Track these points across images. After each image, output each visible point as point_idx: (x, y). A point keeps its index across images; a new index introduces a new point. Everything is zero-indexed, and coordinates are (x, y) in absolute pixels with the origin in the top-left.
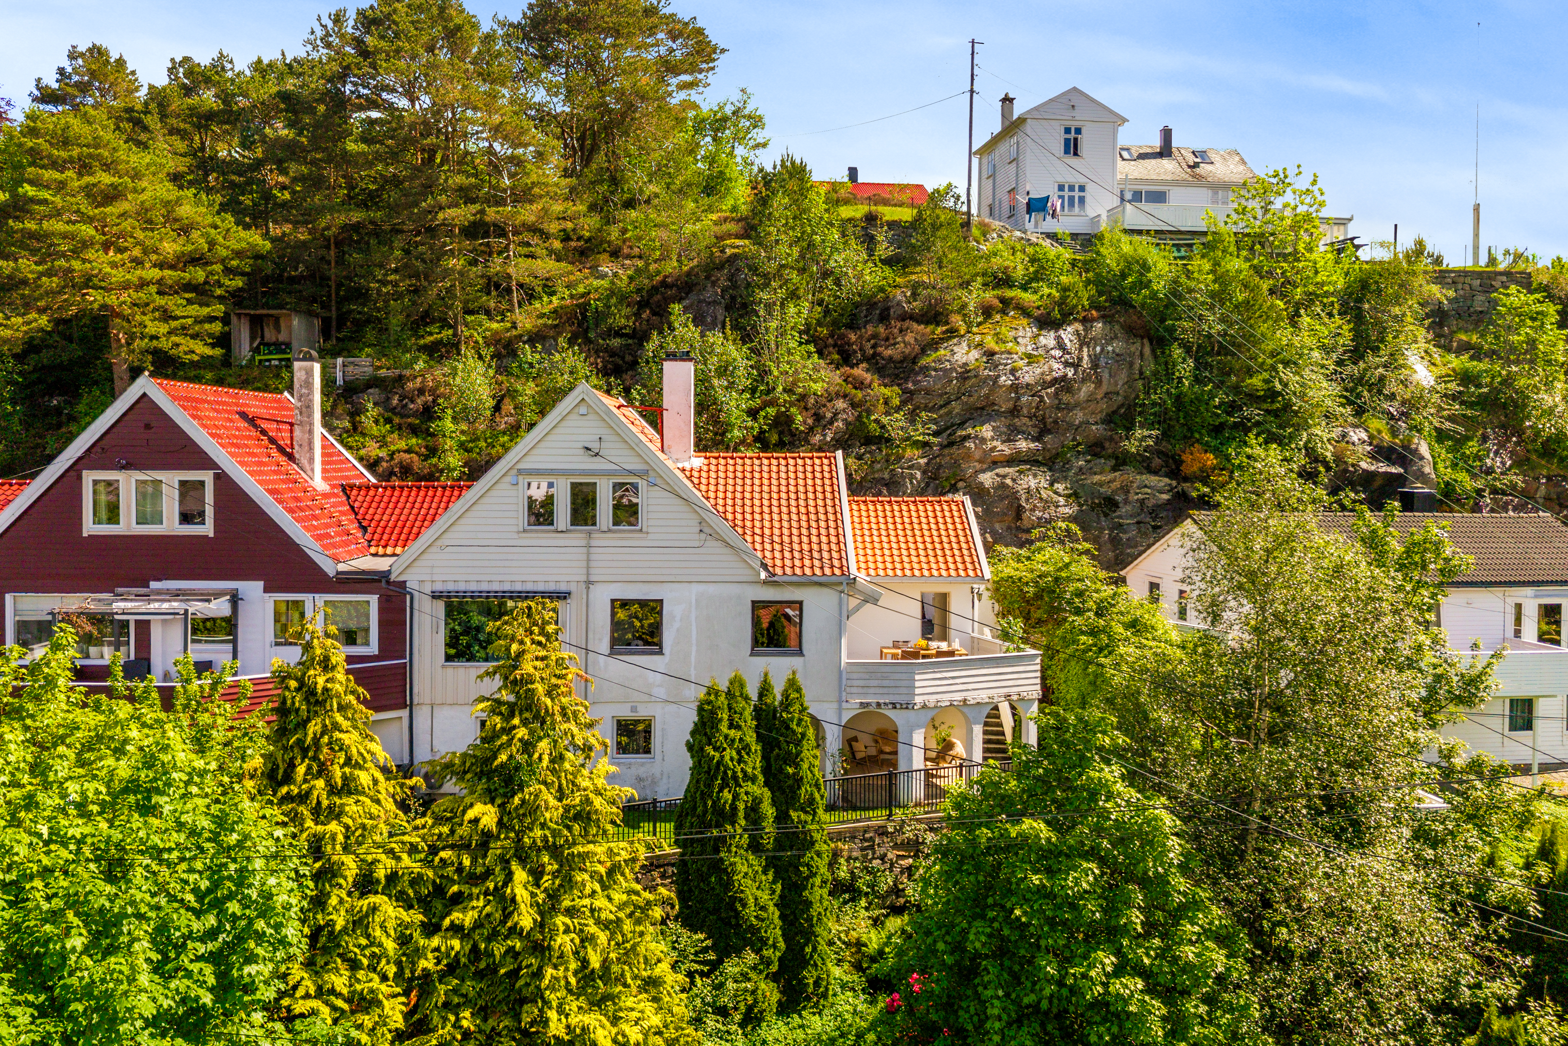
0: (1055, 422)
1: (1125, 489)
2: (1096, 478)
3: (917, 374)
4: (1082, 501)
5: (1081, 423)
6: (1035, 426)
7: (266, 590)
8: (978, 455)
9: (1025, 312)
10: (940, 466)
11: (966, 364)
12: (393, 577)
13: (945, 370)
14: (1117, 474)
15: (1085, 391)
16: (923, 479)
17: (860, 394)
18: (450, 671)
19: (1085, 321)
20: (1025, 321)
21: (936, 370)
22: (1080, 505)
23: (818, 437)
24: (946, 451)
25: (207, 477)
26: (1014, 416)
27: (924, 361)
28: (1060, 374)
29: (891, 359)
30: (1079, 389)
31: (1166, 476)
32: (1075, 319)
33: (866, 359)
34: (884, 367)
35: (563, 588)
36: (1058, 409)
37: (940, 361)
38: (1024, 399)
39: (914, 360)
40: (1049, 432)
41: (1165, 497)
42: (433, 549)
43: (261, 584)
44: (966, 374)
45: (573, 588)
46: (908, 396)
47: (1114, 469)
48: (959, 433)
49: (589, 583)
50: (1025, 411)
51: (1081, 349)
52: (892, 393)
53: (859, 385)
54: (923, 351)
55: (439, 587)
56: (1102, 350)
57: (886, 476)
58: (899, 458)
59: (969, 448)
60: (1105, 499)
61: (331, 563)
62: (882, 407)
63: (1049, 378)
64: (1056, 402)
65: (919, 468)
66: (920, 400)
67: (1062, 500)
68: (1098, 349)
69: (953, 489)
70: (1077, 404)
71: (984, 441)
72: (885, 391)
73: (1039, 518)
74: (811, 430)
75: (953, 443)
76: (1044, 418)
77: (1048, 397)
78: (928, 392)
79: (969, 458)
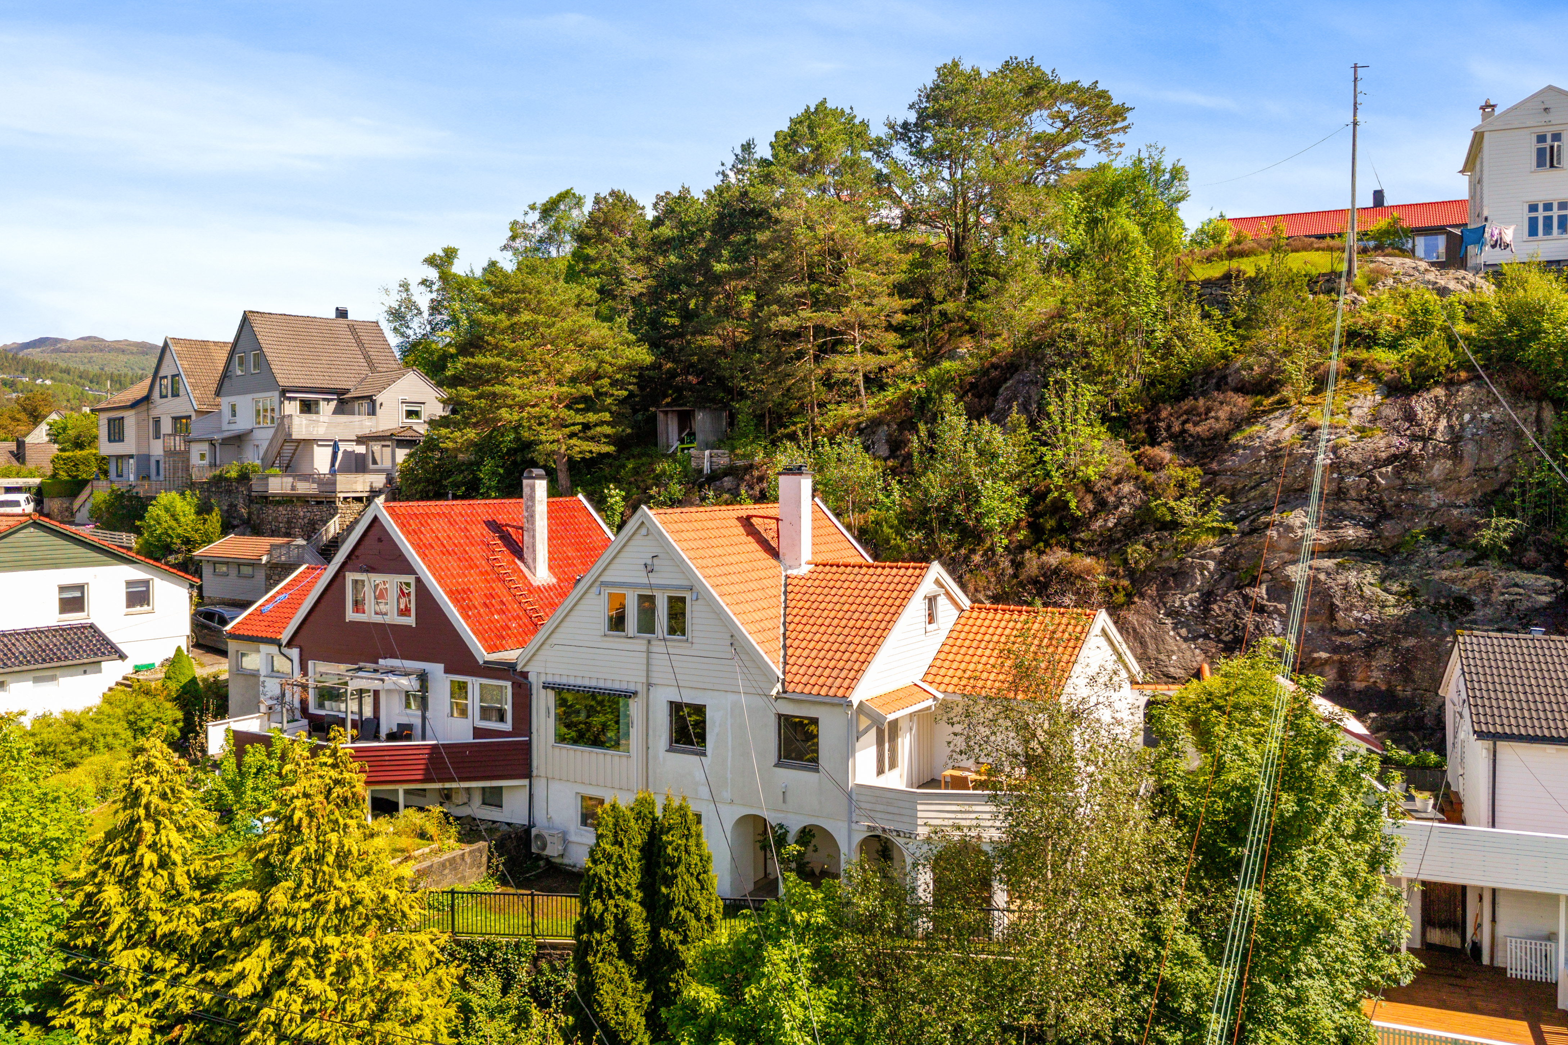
0: (1398, 505)
1: (1487, 588)
2: (1445, 574)
3: (1225, 452)
4: (1420, 600)
5: (1440, 506)
6: (1369, 510)
7: (446, 671)
8: (1284, 544)
9: (1375, 375)
10: (1241, 555)
11: (1278, 441)
12: (519, 668)
13: (1253, 449)
14: (1473, 569)
15: (1439, 469)
16: (1216, 570)
17: (1151, 477)
18: (557, 751)
19: (1451, 385)
20: (1371, 386)
21: (1244, 448)
22: (1417, 605)
23: (1100, 522)
24: (1246, 540)
25: (411, 579)
26: (1339, 499)
27: (1237, 438)
28: (1403, 449)
29: (1198, 437)
30: (1431, 467)
31: (1546, 574)
32: (1437, 383)
33: (1172, 437)
34: (1192, 445)
35: (632, 688)
36: (1402, 490)
37: (1251, 438)
38: (1349, 480)
39: (1227, 437)
40: (1389, 517)
41: (1545, 599)
42: (546, 647)
43: (441, 667)
44: (1275, 454)
45: (639, 688)
46: (1210, 479)
47: (1469, 564)
48: (1262, 519)
49: (649, 685)
50: (1353, 493)
51: (1437, 420)
52: (1193, 476)
53: (1155, 466)
54: (1238, 427)
55: (550, 679)
56: (1473, 418)
57: (1175, 565)
58: (1190, 546)
59: (1271, 538)
60: (1456, 599)
61: (482, 654)
62: (1172, 491)
63: (1384, 455)
64: (1398, 482)
65: (1213, 557)
66: (1224, 481)
67: (1392, 599)
68: (1467, 417)
69: (1254, 582)
70: (1431, 485)
71: (1290, 528)
72: (1181, 473)
73: (1357, 620)
74: (1094, 515)
75: (1256, 530)
76: (1381, 501)
77: (1383, 477)
78: (1234, 473)
79: (1272, 547)
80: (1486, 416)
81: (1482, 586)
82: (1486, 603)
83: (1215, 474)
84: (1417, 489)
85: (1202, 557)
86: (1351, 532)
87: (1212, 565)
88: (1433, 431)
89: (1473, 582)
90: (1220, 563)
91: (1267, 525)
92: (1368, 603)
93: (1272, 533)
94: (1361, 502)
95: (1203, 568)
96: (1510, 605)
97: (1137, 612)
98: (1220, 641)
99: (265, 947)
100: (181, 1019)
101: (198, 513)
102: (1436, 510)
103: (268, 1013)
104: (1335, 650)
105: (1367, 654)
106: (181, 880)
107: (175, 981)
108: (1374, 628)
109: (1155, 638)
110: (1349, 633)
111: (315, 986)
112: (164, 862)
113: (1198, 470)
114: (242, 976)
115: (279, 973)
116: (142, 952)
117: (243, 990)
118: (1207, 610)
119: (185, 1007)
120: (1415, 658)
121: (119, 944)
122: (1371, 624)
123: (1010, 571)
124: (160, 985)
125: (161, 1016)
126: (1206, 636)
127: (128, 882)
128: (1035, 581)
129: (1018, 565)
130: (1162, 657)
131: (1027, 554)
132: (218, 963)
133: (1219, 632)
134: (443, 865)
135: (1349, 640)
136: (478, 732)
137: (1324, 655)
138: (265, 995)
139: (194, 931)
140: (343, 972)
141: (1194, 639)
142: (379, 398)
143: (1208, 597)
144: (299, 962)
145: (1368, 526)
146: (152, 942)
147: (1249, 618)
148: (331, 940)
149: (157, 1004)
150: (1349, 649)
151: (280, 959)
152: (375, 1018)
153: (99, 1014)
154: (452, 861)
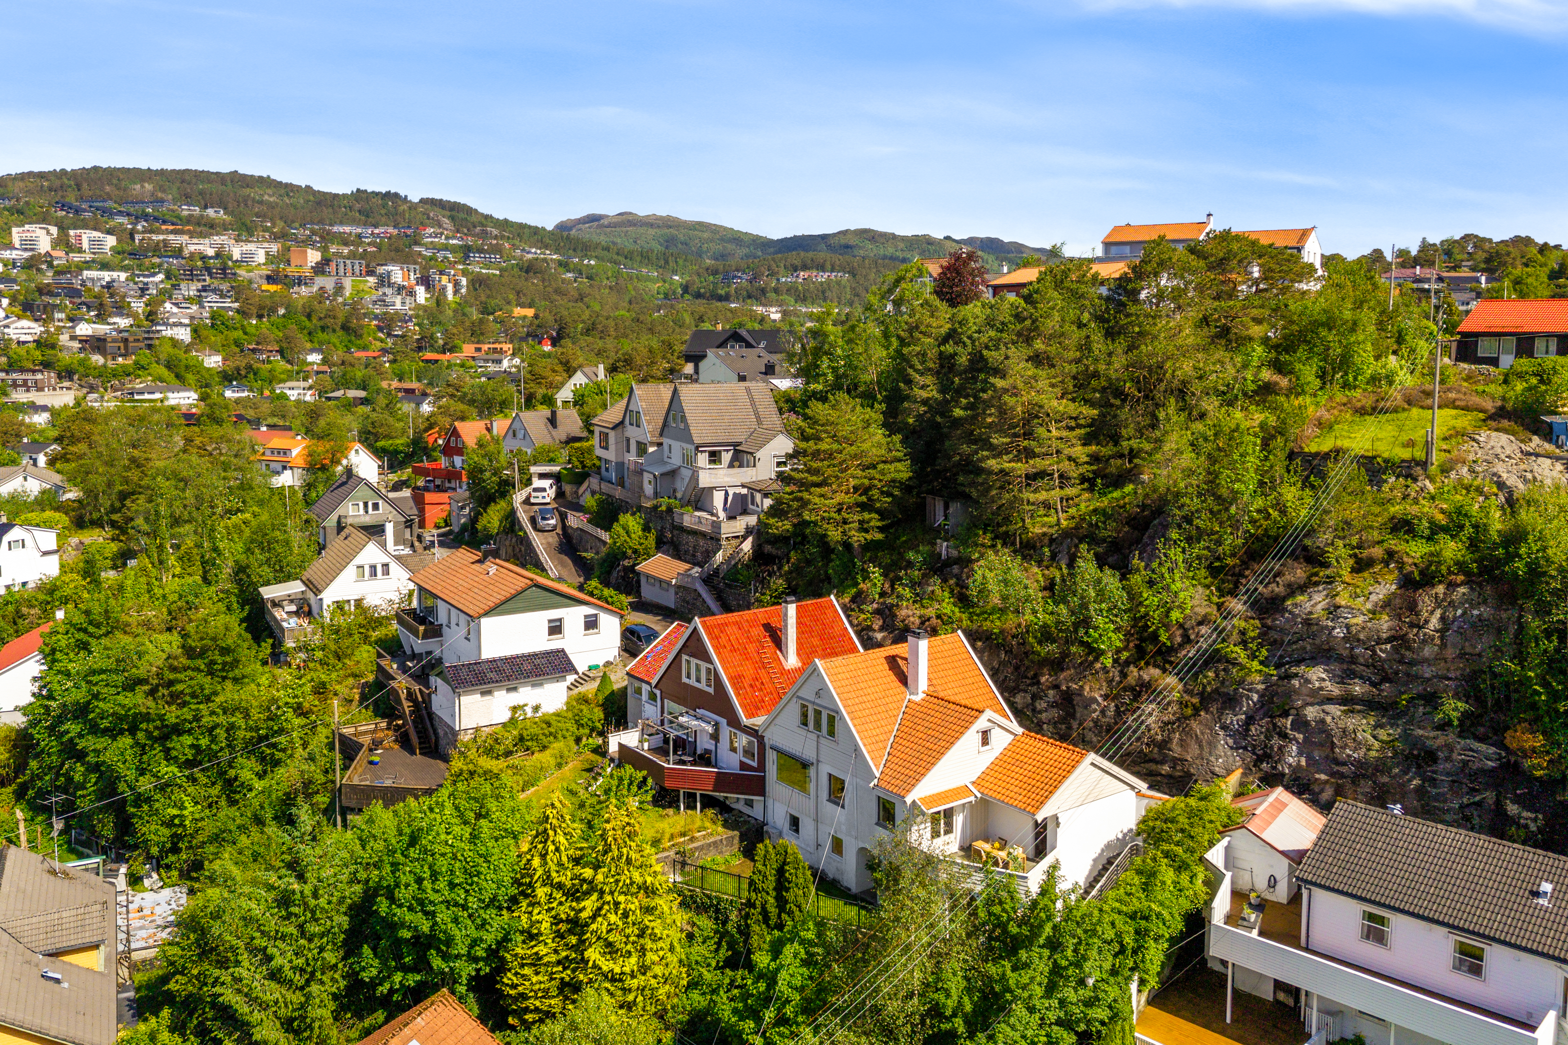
0: (1396, 673)
1: (1450, 748)
2: (1420, 732)
3: (1278, 613)
4: (1398, 749)
6: (1374, 674)
7: (727, 725)
8: (1305, 691)
9: (1401, 566)
10: (1277, 693)
11: (1311, 613)
12: (761, 731)
13: (1295, 615)
14: (1439, 733)
15: (1429, 651)
16: (1258, 701)
18: (778, 785)
19: (1450, 585)
20: (1394, 576)
21: (1290, 613)
22: (1395, 752)
24: (1281, 683)
25: (712, 667)
27: (1288, 603)
28: (1401, 633)
31: (1492, 745)
32: (1440, 581)
34: (1259, 602)
35: (814, 761)
36: (1399, 663)
37: (1295, 606)
38: (1357, 651)
39: (1282, 601)
40: (1389, 680)
41: (1492, 764)
42: (772, 725)
43: (725, 721)
44: (1308, 622)
46: (1264, 631)
48: (1293, 670)
49: (818, 761)
50: (1361, 660)
51: (1433, 612)
52: (1253, 627)
54: (1290, 595)
55: (774, 743)
56: (1464, 614)
57: (1230, 693)
58: (1242, 681)
60: (1426, 752)
61: (745, 721)
62: (1235, 637)
63: (1385, 636)
64: (1396, 656)
65: (1257, 692)
66: (1274, 635)
67: (1377, 745)
68: (1459, 612)
69: (1285, 714)
70: (1425, 661)
71: (1308, 681)
72: (1243, 624)
73: (1349, 756)
74: (1181, 646)
75: (1288, 677)
76: (1383, 669)
77: (1384, 651)
78: (1282, 630)
79: (1296, 691)
80: (1476, 612)
81: (1446, 745)
82: (1448, 759)
83: (1270, 628)
84: (1412, 663)
85: (1250, 690)
86: (1358, 689)
87: (1255, 697)
88: (1427, 622)
89: (1440, 741)
90: (1262, 696)
91: (1296, 675)
92: (1358, 745)
93: (1296, 683)
94: (1367, 666)
95: (1248, 698)
96: (1465, 763)
97: (1201, 723)
98: (1254, 753)
99: (595, 896)
100: (562, 921)
101: (644, 530)
102: (1429, 680)
103: (594, 927)
104: (1332, 774)
105: (1353, 782)
106: (564, 859)
107: (561, 903)
108: (1360, 764)
109: (1210, 743)
110: (1344, 764)
111: (613, 918)
112: (557, 849)
113: (1257, 622)
114: (584, 908)
115: (600, 909)
116: (547, 889)
117: (584, 915)
118: (1248, 730)
119: (563, 916)
120: (1388, 792)
121: (538, 884)
122: (1359, 761)
123: (1117, 679)
124: (554, 905)
125: (555, 918)
126: (1245, 748)
127: (543, 856)
128: (1132, 689)
129: (1124, 675)
130: (1212, 759)
131: (1132, 668)
132: (578, 900)
133: (1254, 747)
134: (709, 845)
135: (1343, 769)
136: (743, 766)
137: (1323, 777)
138: (594, 917)
139: (568, 884)
140: (625, 915)
141: (1237, 749)
142: (758, 455)
143: (1250, 720)
144: (606, 907)
145: (1374, 684)
146: (552, 885)
147: (1276, 742)
148: (622, 898)
149: (553, 913)
150: (1342, 776)
151: (598, 904)
152: (638, 936)
153: (530, 913)
154: (715, 843)
